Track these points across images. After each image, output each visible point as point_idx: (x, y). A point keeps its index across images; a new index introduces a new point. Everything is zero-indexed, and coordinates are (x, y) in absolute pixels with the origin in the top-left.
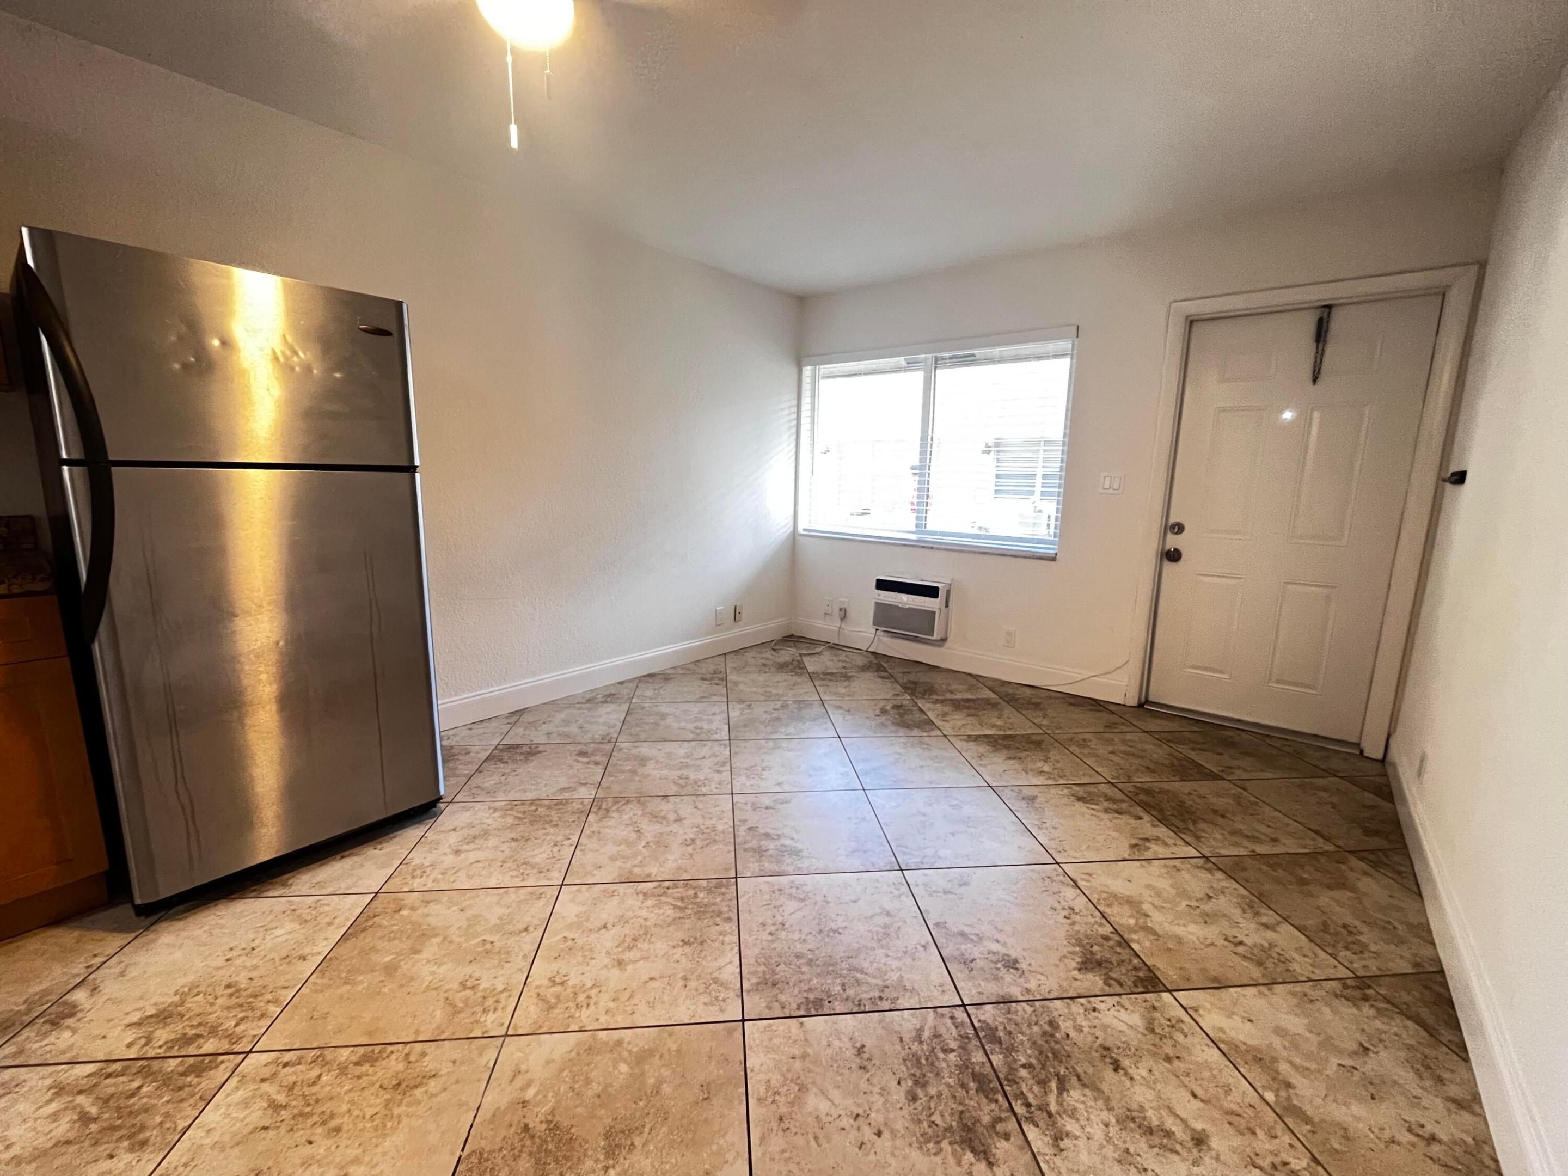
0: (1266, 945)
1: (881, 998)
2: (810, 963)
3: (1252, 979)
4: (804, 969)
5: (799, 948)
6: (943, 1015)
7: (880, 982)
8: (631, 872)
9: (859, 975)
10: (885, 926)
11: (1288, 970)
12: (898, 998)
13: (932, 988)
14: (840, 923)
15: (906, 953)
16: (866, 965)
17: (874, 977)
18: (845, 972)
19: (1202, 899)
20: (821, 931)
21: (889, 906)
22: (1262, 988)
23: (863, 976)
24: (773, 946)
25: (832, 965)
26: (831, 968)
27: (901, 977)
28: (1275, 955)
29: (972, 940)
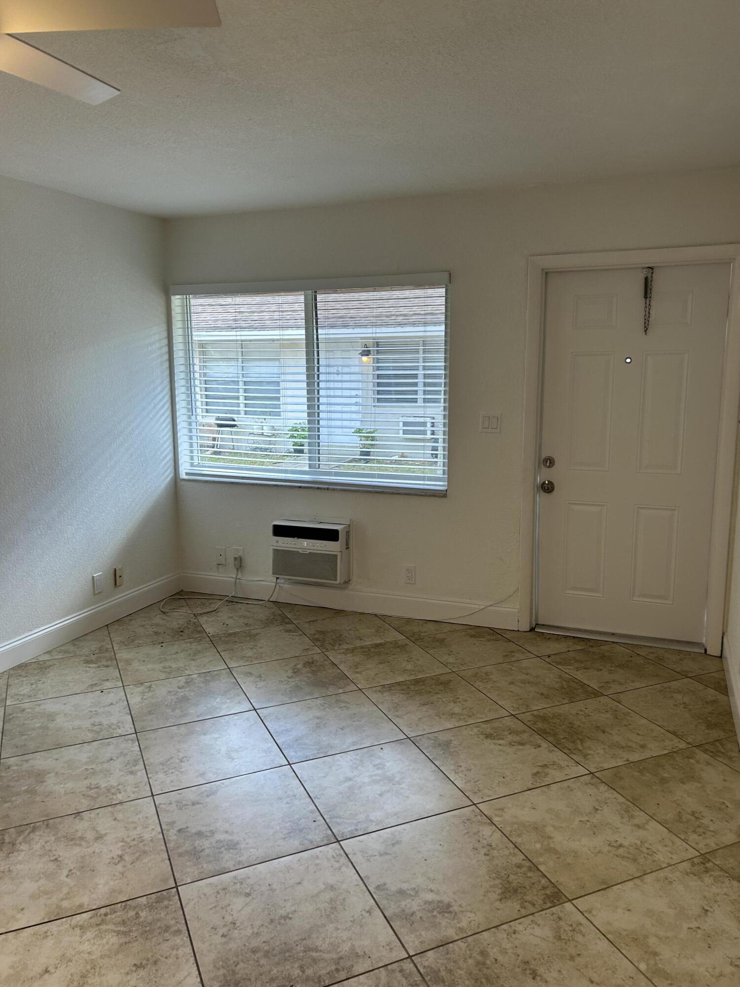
0: (639, 843)
1: (337, 970)
2: (267, 954)
3: (629, 875)
4: (263, 961)
5: (255, 943)
6: (393, 971)
7: (335, 956)
8: (58, 907)
9: (314, 954)
10: (332, 901)
11: (654, 861)
12: (353, 966)
13: (381, 948)
14: (289, 908)
15: (353, 922)
16: (319, 943)
17: (329, 952)
18: (301, 954)
19: (590, 813)
20: (272, 921)
21: (332, 880)
22: (637, 881)
23: (318, 954)
24: (228, 948)
25: (288, 951)
26: (287, 954)
27: (353, 945)
28: (645, 850)
29: (410, 895)
